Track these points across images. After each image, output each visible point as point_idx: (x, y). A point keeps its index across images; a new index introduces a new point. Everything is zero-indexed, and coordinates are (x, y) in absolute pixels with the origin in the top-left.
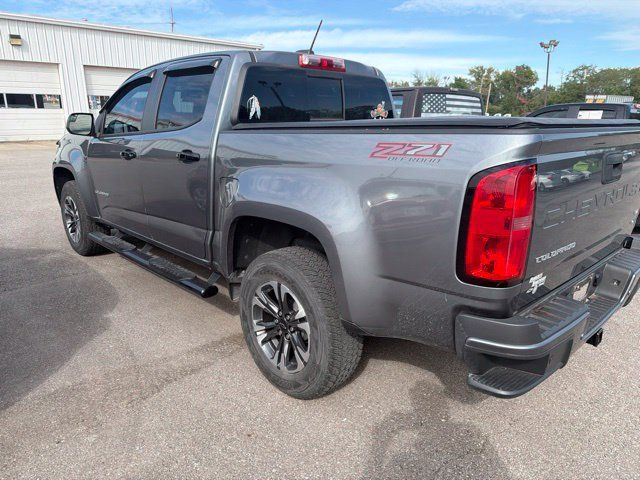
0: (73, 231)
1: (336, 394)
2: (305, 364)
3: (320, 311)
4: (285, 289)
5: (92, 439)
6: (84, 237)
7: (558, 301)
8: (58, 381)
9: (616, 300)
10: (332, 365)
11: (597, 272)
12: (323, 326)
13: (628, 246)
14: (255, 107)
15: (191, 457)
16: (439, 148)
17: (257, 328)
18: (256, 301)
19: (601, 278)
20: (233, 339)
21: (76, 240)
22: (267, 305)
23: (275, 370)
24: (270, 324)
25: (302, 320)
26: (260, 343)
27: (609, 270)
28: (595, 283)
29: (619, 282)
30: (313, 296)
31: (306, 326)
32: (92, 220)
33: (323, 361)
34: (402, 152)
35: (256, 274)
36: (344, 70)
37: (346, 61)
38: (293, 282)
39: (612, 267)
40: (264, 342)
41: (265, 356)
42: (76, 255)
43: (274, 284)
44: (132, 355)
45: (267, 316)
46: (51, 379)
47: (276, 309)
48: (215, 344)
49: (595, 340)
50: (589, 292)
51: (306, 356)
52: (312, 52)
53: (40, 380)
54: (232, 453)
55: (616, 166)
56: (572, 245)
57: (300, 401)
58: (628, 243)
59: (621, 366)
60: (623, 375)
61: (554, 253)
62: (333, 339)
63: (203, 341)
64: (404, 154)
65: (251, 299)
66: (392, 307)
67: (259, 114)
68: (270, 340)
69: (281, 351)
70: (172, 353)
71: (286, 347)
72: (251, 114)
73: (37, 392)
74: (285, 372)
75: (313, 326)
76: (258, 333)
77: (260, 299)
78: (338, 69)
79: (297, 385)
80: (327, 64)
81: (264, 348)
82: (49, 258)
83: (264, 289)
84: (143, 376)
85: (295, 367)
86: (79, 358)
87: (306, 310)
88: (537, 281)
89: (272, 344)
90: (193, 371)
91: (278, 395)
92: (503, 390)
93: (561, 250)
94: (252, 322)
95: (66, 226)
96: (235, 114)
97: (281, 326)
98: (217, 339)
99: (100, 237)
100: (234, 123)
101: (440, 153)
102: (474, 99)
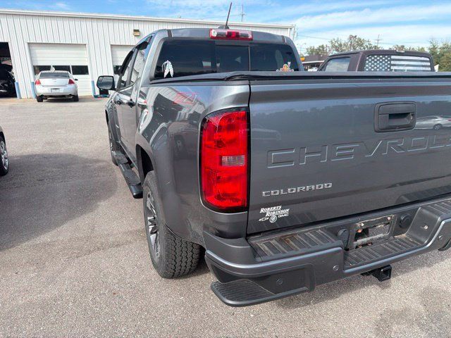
7: (317, 235)
14: (169, 68)
17: (150, 223)
18: (147, 204)
22: (151, 208)
23: (153, 254)
26: (150, 233)
27: (421, 214)
36: (251, 39)
37: (252, 33)
39: (424, 211)
41: (151, 243)
46: (43, 236)
52: (227, 27)
56: (325, 185)
67: (172, 74)
68: (156, 232)
69: (156, 241)
70: (115, 232)
72: (166, 74)
73: (30, 242)
74: (156, 256)
76: (150, 227)
78: (245, 38)
81: (152, 237)
83: (149, 197)
86: (65, 226)
90: (117, 245)
94: (147, 218)
95: (110, 146)
100: (151, 80)
102: (423, 59)
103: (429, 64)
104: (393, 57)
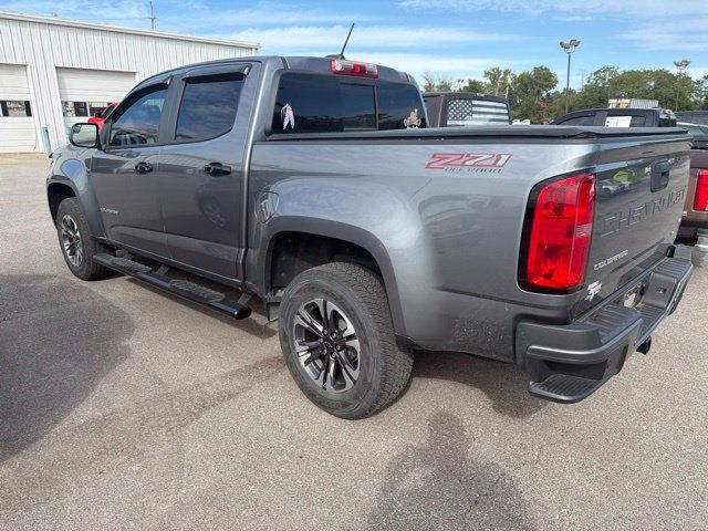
0: (73, 253)
1: (385, 413)
2: (354, 382)
3: (371, 327)
4: (332, 306)
5: (136, 467)
6: (87, 259)
7: (612, 309)
8: (85, 412)
9: (662, 308)
10: (384, 381)
11: (644, 281)
12: (375, 342)
13: (671, 255)
14: (289, 116)
15: (244, 481)
16: (499, 158)
17: (299, 348)
18: (298, 320)
19: (647, 286)
20: (268, 363)
21: (76, 263)
22: (310, 324)
23: (320, 391)
24: (313, 344)
25: (351, 337)
26: (303, 364)
27: (655, 279)
28: (642, 292)
29: (665, 291)
30: (363, 312)
31: (355, 343)
32: (95, 240)
33: (375, 378)
34: (460, 162)
35: (299, 292)
36: (377, 77)
37: (379, 68)
38: (342, 298)
39: (657, 275)
40: (307, 363)
41: (309, 377)
42: (76, 279)
43: (319, 301)
44: (161, 382)
45: (310, 335)
46: (78, 410)
47: (320, 328)
48: (249, 369)
49: (644, 348)
50: (636, 301)
51: (355, 374)
52: (343, 58)
53: (67, 411)
54: (286, 475)
55: (663, 174)
56: (625, 253)
57: (348, 421)
58: (671, 252)
59: (665, 376)
60: (668, 385)
61: (610, 261)
62: (385, 356)
63: (236, 366)
64: (463, 164)
65: (292, 319)
66: (449, 319)
67: (293, 124)
68: (313, 360)
69: (327, 370)
70: (205, 379)
71: (332, 366)
72: (285, 124)
73: (66, 423)
74: (332, 392)
75: (364, 342)
76: (300, 354)
77: (303, 318)
78: (371, 75)
79: (346, 405)
80: (359, 70)
81: (307, 368)
82: (46, 283)
83: (307, 308)
84: (177, 404)
85: (344, 386)
86: (103, 387)
87: (355, 327)
88: (594, 288)
89: (316, 364)
90: (230, 396)
91: (325, 416)
92: (565, 395)
93: (615, 258)
94: (293, 343)
95: (63, 249)
96: (269, 124)
97: (326, 344)
98: (249, 363)
99: (107, 260)
100: (268, 133)
101: (500, 163)
102: (501, 105)
103: (506, 111)
104: (474, 102)
